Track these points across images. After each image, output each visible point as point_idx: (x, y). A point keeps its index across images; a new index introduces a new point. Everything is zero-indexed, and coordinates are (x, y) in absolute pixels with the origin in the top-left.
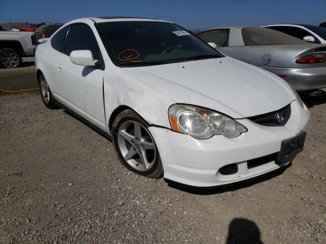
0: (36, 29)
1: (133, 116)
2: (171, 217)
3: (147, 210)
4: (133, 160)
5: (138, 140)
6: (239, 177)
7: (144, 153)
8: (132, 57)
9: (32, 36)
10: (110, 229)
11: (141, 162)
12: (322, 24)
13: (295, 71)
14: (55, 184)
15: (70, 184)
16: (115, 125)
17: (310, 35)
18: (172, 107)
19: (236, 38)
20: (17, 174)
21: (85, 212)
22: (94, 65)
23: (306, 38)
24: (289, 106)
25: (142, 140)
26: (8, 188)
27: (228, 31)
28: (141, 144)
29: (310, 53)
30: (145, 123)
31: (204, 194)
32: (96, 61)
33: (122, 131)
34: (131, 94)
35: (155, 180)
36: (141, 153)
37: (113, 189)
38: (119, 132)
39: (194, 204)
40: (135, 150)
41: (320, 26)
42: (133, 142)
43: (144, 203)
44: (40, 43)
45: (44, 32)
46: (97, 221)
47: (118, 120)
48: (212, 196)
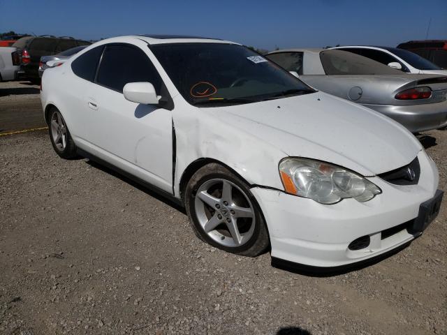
0: (13, 43)
1: (222, 172)
2: (292, 309)
3: (257, 301)
4: (215, 231)
5: (227, 205)
6: (371, 252)
7: (234, 222)
8: (208, 93)
9: (12, 54)
10: (218, 329)
11: (230, 235)
12: (399, 45)
13: (394, 109)
14: (116, 269)
15: (138, 268)
16: (192, 184)
17: (396, 60)
18: (283, 162)
19: (312, 64)
20: (56, 256)
21: (175, 308)
22: (157, 102)
23: (391, 64)
24: (416, 159)
25: (233, 205)
26: (53, 277)
27: (301, 54)
28: (232, 210)
29: (413, 87)
30: (241, 182)
31: (324, 277)
32: (160, 97)
33: (202, 192)
34: (218, 143)
35: (251, 258)
36: (230, 221)
37: (199, 272)
38: (198, 194)
39: (315, 289)
40: (221, 218)
41: (398, 47)
42: (218, 208)
43: (250, 291)
44: (49, 67)
45: (26, 47)
46: (196, 319)
47: (197, 177)
48: (334, 278)
